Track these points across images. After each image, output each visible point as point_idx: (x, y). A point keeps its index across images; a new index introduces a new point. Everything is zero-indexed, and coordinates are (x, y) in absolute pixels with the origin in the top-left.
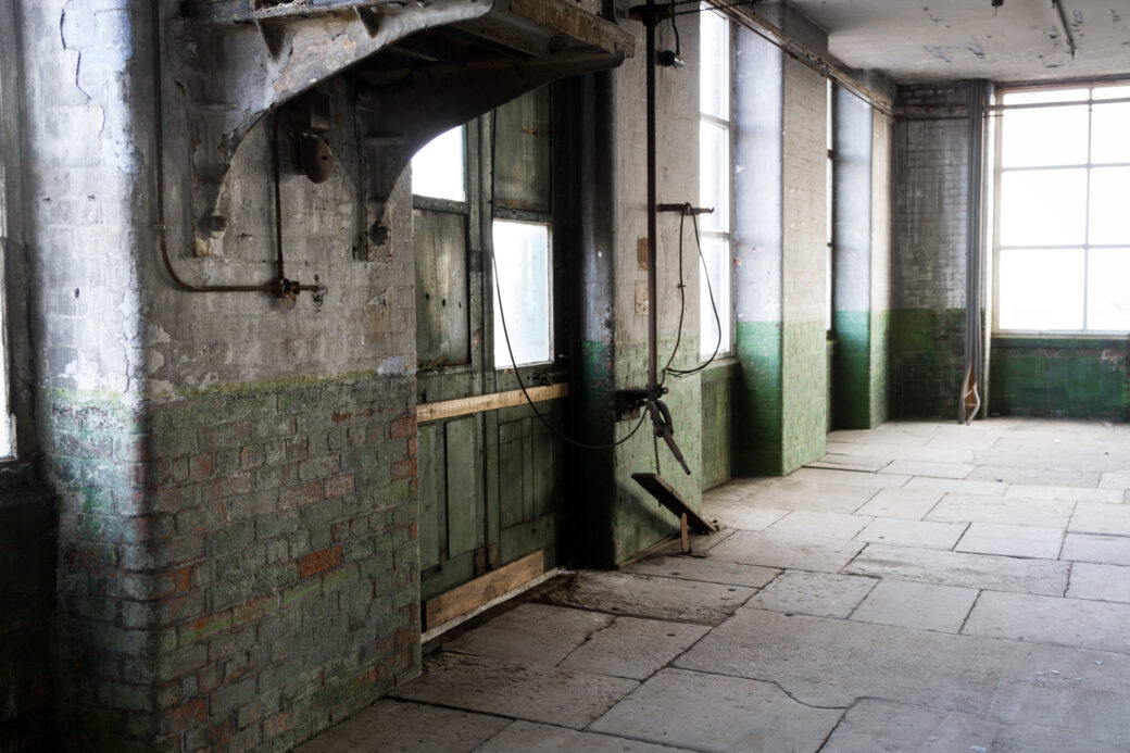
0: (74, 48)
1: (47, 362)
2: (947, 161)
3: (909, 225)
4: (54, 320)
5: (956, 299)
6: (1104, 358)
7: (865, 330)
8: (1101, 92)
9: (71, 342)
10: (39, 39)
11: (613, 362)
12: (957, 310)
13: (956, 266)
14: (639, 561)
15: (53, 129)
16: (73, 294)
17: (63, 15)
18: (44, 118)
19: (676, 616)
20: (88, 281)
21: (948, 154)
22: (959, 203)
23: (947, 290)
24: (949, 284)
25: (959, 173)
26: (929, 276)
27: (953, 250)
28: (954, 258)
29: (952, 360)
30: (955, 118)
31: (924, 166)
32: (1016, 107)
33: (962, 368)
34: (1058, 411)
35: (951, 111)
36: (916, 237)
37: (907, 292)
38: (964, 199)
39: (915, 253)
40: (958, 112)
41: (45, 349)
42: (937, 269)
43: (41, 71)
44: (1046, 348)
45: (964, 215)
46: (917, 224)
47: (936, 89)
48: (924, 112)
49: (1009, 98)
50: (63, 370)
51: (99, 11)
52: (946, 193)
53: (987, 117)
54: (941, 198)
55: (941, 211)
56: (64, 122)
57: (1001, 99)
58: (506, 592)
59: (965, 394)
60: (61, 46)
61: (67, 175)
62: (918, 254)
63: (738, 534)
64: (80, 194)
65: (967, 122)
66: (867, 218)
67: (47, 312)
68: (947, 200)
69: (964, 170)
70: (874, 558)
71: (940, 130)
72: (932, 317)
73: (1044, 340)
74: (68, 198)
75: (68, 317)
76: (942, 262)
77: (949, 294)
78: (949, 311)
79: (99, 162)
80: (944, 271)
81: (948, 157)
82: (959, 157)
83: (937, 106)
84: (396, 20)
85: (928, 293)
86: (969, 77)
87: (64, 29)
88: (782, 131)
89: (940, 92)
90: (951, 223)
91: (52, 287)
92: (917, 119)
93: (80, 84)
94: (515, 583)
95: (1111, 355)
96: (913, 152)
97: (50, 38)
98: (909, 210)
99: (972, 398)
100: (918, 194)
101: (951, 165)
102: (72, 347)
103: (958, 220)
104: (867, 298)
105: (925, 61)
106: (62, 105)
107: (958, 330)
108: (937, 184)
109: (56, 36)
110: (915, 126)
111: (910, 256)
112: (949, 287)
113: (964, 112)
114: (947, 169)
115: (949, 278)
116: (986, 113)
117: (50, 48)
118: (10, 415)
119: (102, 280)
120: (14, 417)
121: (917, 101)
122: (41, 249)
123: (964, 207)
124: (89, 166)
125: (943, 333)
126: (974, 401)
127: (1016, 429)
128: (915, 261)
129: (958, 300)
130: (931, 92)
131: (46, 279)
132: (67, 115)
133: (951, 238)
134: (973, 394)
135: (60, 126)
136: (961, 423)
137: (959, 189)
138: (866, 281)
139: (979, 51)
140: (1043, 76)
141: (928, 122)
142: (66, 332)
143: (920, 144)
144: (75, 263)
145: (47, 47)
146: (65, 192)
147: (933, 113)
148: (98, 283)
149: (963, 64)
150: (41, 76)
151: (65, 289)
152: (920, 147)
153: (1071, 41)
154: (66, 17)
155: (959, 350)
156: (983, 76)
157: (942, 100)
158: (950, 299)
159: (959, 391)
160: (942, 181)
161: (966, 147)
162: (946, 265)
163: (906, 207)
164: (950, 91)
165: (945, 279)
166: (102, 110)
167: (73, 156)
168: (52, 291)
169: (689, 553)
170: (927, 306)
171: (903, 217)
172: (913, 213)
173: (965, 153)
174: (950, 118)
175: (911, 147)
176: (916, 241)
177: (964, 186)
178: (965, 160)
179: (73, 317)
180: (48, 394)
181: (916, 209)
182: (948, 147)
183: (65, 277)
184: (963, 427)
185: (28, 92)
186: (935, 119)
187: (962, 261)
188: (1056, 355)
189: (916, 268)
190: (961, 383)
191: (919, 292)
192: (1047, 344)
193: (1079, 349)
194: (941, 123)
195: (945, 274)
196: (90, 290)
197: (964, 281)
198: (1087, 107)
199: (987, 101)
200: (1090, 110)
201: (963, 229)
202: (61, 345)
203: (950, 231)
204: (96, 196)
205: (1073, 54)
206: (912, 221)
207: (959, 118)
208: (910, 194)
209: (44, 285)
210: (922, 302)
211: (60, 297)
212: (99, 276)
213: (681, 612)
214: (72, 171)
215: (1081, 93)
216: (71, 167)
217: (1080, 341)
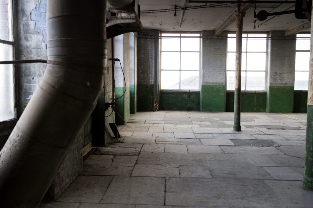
0: (34, 21)
1: (23, 95)
2: (150, 49)
3: (141, 64)
4: (25, 85)
5: (152, 82)
6: (184, 96)
7: (133, 89)
8: (183, 35)
9: (31, 90)
10: (23, 17)
11: (104, 96)
12: (152, 85)
13: (152, 74)
14: (109, 144)
15: (27, 39)
16: (32, 79)
17: (31, 12)
18: (24, 36)
19: (128, 155)
20: (37, 76)
21: (150, 47)
22: (152, 59)
23: (150, 80)
24: (150, 78)
25: (152, 52)
26: (146, 76)
27: (151, 70)
28: (151, 72)
29: (151, 97)
30: (151, 38)
31: (144, 50)
32: (165, 37)
33: (153, 99)
34: (174, 108)
35: (150, 37)
36: (143, 67)
37: (140, 80)
38: (154, 58)
39: (142, 71)
40: (152, 37)
41: (22, 92)
42: (148, 75)
43: (23, 25)
44: (171, 94)
45: (154, 62)
46: (143, 64)
47: (147, 31)
48: (144, 37)
49: (163, 35)
50: (28, 97)
51: (42, 13)
52: (149, 56)
53: (159, 39)
54: (148, 57)
55: (148, 61)
56: (30, 38)
57: (161, 35)
58: (86, 152)
59: (155, 105)
60: (30, 20)
61: (31, 50)
62: (143, 71)
63: (126, 138)
64: (35, 55)
65: (154, 40)
66: (134, 62)
67: (24, 83)
68: (150, 58)
69: (154, 51)
70: (160, 140)
71: (148, 41)
72: (147, 86)
73: (171, 92)
74: (31, 56)
75: (30, 84)
76: (149, 73)
77: (150, 81)
78: (150, 85)
79: (41, 48)
80: (149, 75)
81: (150, 48)
82: (152, 48)
83: (147, 35)
84: (112, 21)
85: (146, 81)
86: (155, 29)
87: (31, 16)
88: (124, 41)
89: (148, 32)
90: (151, 64)
91: (25, 77)
92: (143, 38)
93: (36, 29)
94: (87, 150)
95: (186, 95)
96: (142, 46)
97: (26, 17)
98: (141, 60)
99: (156, 106)
100: (143, 56)
101: (150, 50)
102: (31, 91)
103: (152, 63)
104: (134, 81)
105: (147, 25)
106: (30, 33)
107: (153, 90)
108: (147, 54)
109: (29, 17)
110: (142, 40)
111: (141, 71)
112: (150, 79)
113: (154, 37)
114: (150, 51)
115: (150, 77)
116: (159, 38)
117: (26, 20)
118: (15, 108)
119: (41, 76)
120: (16, 109)
121: (142, 34)
122: (22, 68)
123: (154, 60)
124: (38, 49)
125: (149, 90)
126: (157, 107)
127: (167, 113)
128: (142, 73)
129: (153, 82)
130: (146, 32)
131: (23, 75)
132: (31, 36)
133: (151, 67)
134: (156, 105)
135: (29, 39)
136: (154, 112)
137: (152, 55)
138: (134, 77)
139: (160, 24)
140: (171, 30)
141: (145, 39)
142: (29, 88)
143: (143, 44)
144: (33, 71)
145: (25, 20)
146: (30, 54)
147: (146, 37)
148: (40, 76)
149: (156, 26)
150: (23, 26)
151: (29, 78)
152: (143, 45)
153: (181, 24)
154: (32, 13)
155: (153, 94)
156: (158, 29)
157: (148, 34)
158: (151, 82)
159: (153, 104)
160: (148, 53)
161: (154, 46)
162: (150, 74)
163: (140, 59)
164: (150, 32)
165: (149, 77)
166: (42, 36)
167: (33, 46)
168: (25, 78)
169: (119, 142)
170: (145, 84)
171: (139, 62)
172: (142, 61)
173: (154, 47)
174: (150, 38)
175: (141, 45)
176: (143, 68)
177: (154, 55)
178: (154, 49)
179: (32, 84)
180: (23, 103)
181: (142, 60)
182: (150, 45)
183: (29, 75)
184: (155, 113)
185: (19, 30)
186: (147, 38)
187: (153, 73)
188: (174, 95)
189: (142, 74)
190: (154, 102)
191: (143, 80)
192: (172, 93)
193: (179, 94)
194: (148, 39)
195: (149, 76)
196: (37, 78)
197: (154, 78)
198: (180, 38)
199: (159, 35)
200: (181, 39)
201: (154, 65)
202: (28, 91)
203: (151, 66)
204: (40, 56)
205: (181, 26)
206: (142, 63)
207: (152, 38)
208: (141, 56)
209: (23, 76)
210: (144, 83)
211: (28, 79)
212: (40, 75)
213: (129, 154)
214: (32, 50)
215: (179, 35)
216: (32, 48)
217: (179, 92)
